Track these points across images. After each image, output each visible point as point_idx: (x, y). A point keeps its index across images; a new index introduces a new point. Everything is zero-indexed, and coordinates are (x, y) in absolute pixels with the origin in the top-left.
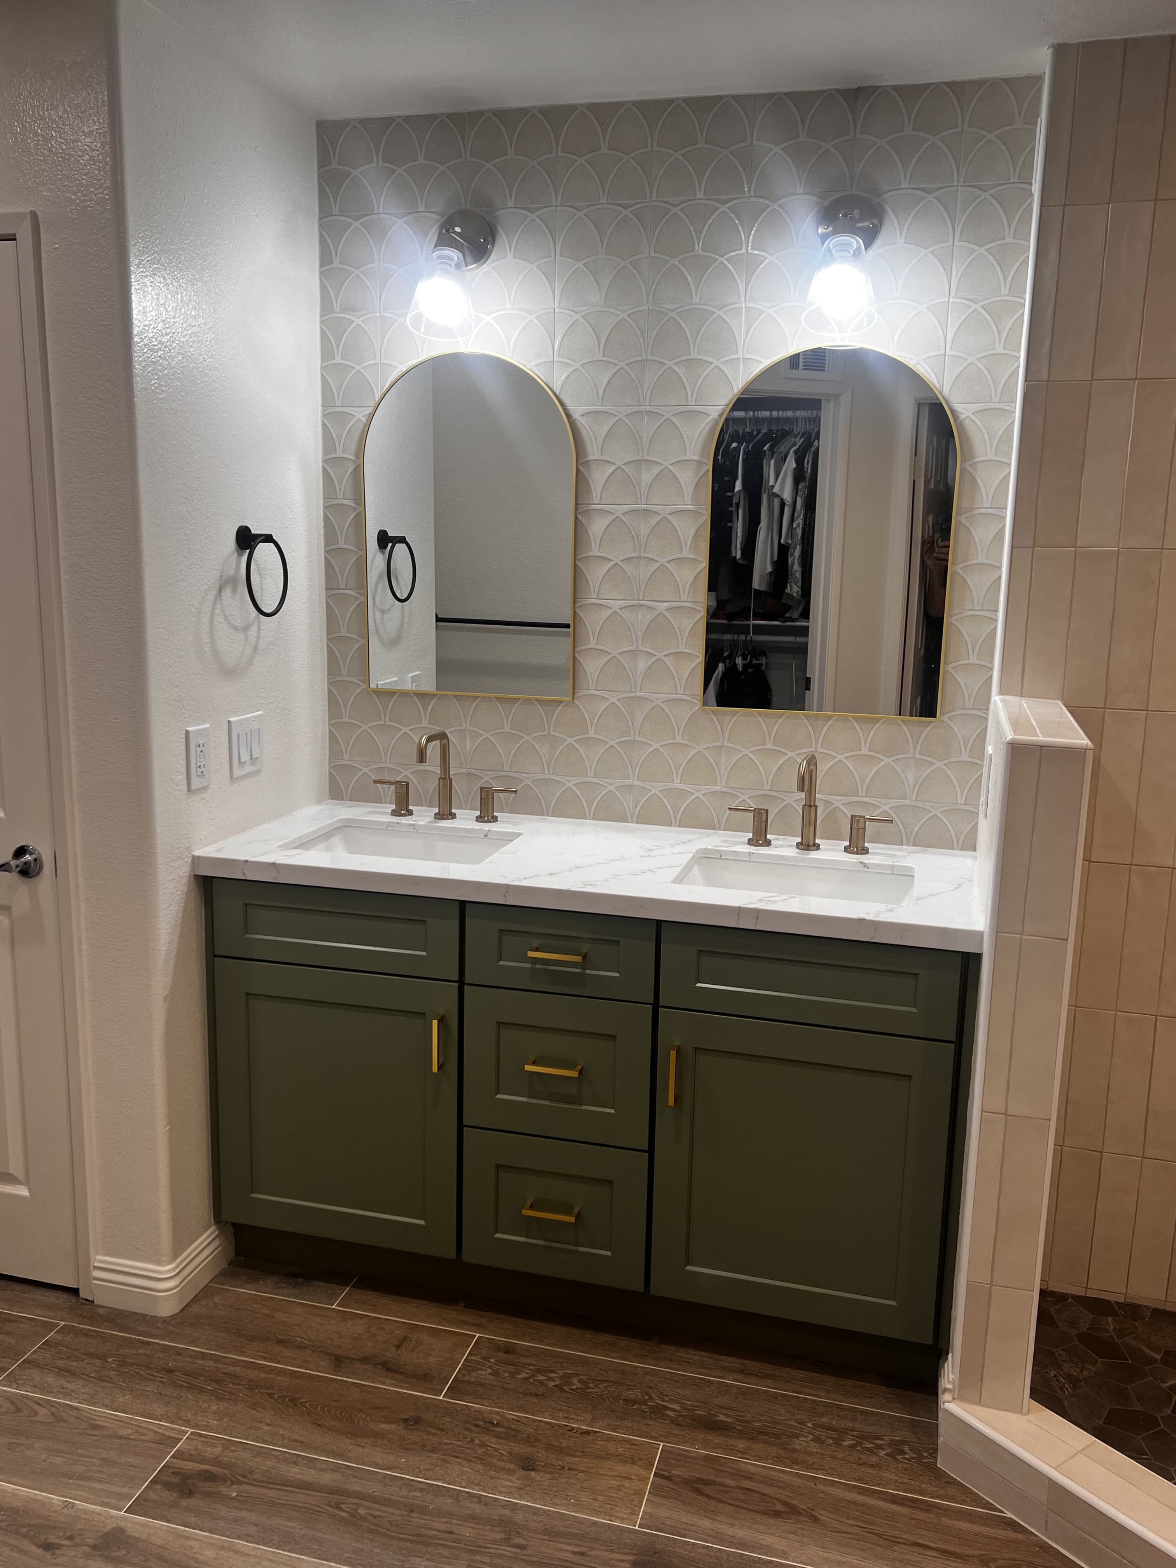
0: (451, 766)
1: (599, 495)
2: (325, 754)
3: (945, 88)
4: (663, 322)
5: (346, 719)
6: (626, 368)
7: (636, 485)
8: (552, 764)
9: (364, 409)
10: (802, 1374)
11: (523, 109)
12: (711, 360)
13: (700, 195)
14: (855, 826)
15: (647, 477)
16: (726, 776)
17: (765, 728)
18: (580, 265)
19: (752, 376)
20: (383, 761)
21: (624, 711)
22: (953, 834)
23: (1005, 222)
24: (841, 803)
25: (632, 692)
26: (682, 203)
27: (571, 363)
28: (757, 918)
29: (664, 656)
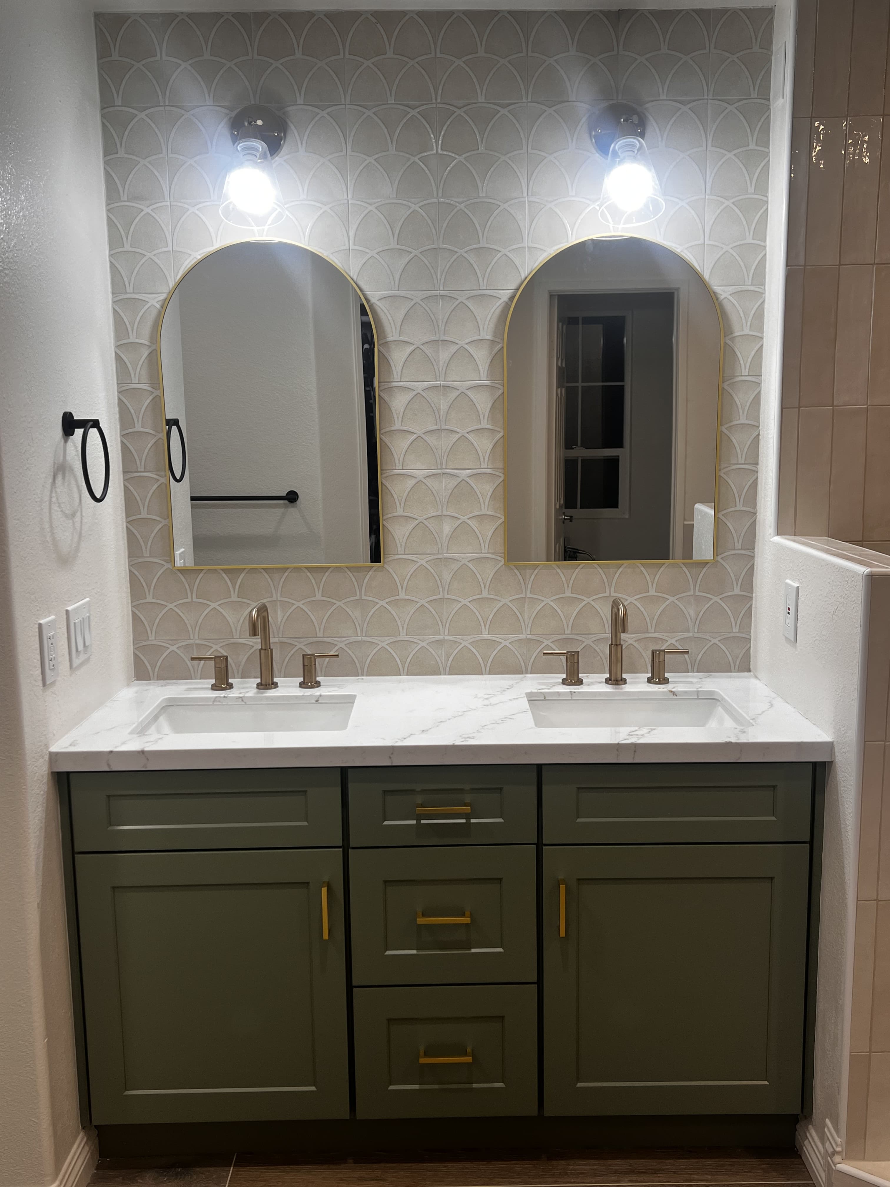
0: (271, 637)
1: (399, 373)
2: (130, 636)
3: (694, 14)
4: (452, 214)
5: (149, 599)
6: (420, 255)
7: (434, 363)
8: (365, 626)
9: (156, 295)
10: (682, 1163)
11: (309, 12)
12: (499, 249)
13: (481, 99)
14: (656, 659)
15: (444, 355)
16: (530, 625)
17: (564, 579)
18: (371, 160)
19: (537, 264)
20: (192, 638)
21: (433, 571)
22: (730, 659)
23: (749, 131)
24: (634, 640)
25: (439, 554)
26: (465, 106)
27: (367, 250)
28: (635, 751)
29: (468, 519)
